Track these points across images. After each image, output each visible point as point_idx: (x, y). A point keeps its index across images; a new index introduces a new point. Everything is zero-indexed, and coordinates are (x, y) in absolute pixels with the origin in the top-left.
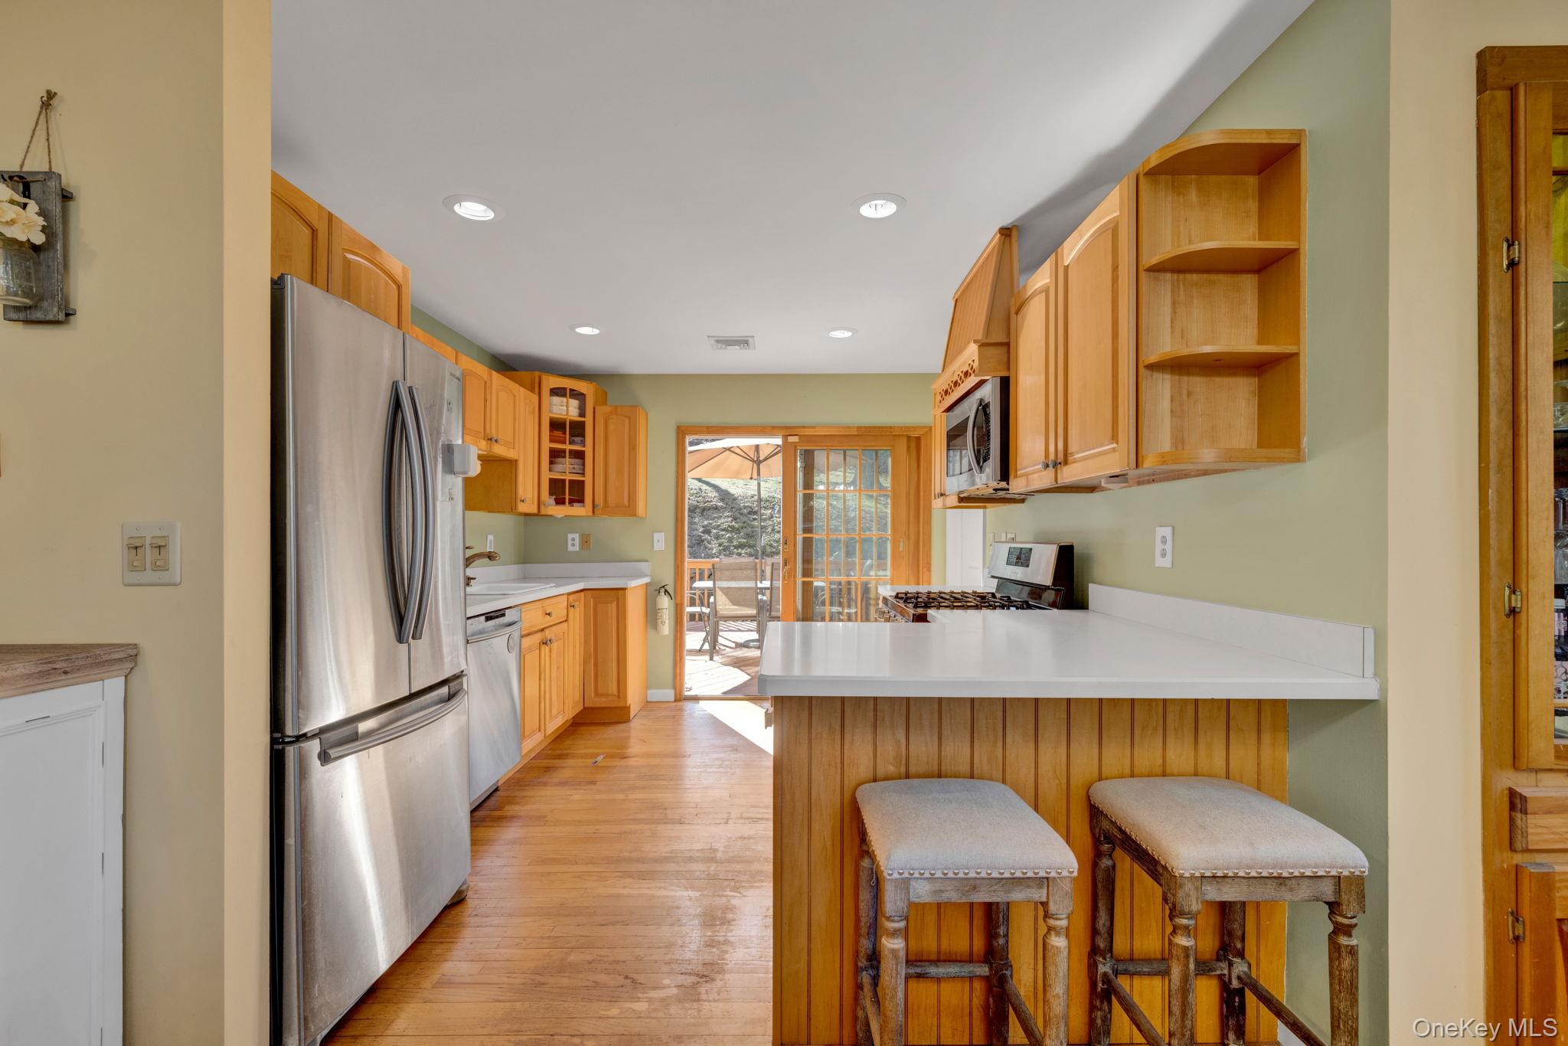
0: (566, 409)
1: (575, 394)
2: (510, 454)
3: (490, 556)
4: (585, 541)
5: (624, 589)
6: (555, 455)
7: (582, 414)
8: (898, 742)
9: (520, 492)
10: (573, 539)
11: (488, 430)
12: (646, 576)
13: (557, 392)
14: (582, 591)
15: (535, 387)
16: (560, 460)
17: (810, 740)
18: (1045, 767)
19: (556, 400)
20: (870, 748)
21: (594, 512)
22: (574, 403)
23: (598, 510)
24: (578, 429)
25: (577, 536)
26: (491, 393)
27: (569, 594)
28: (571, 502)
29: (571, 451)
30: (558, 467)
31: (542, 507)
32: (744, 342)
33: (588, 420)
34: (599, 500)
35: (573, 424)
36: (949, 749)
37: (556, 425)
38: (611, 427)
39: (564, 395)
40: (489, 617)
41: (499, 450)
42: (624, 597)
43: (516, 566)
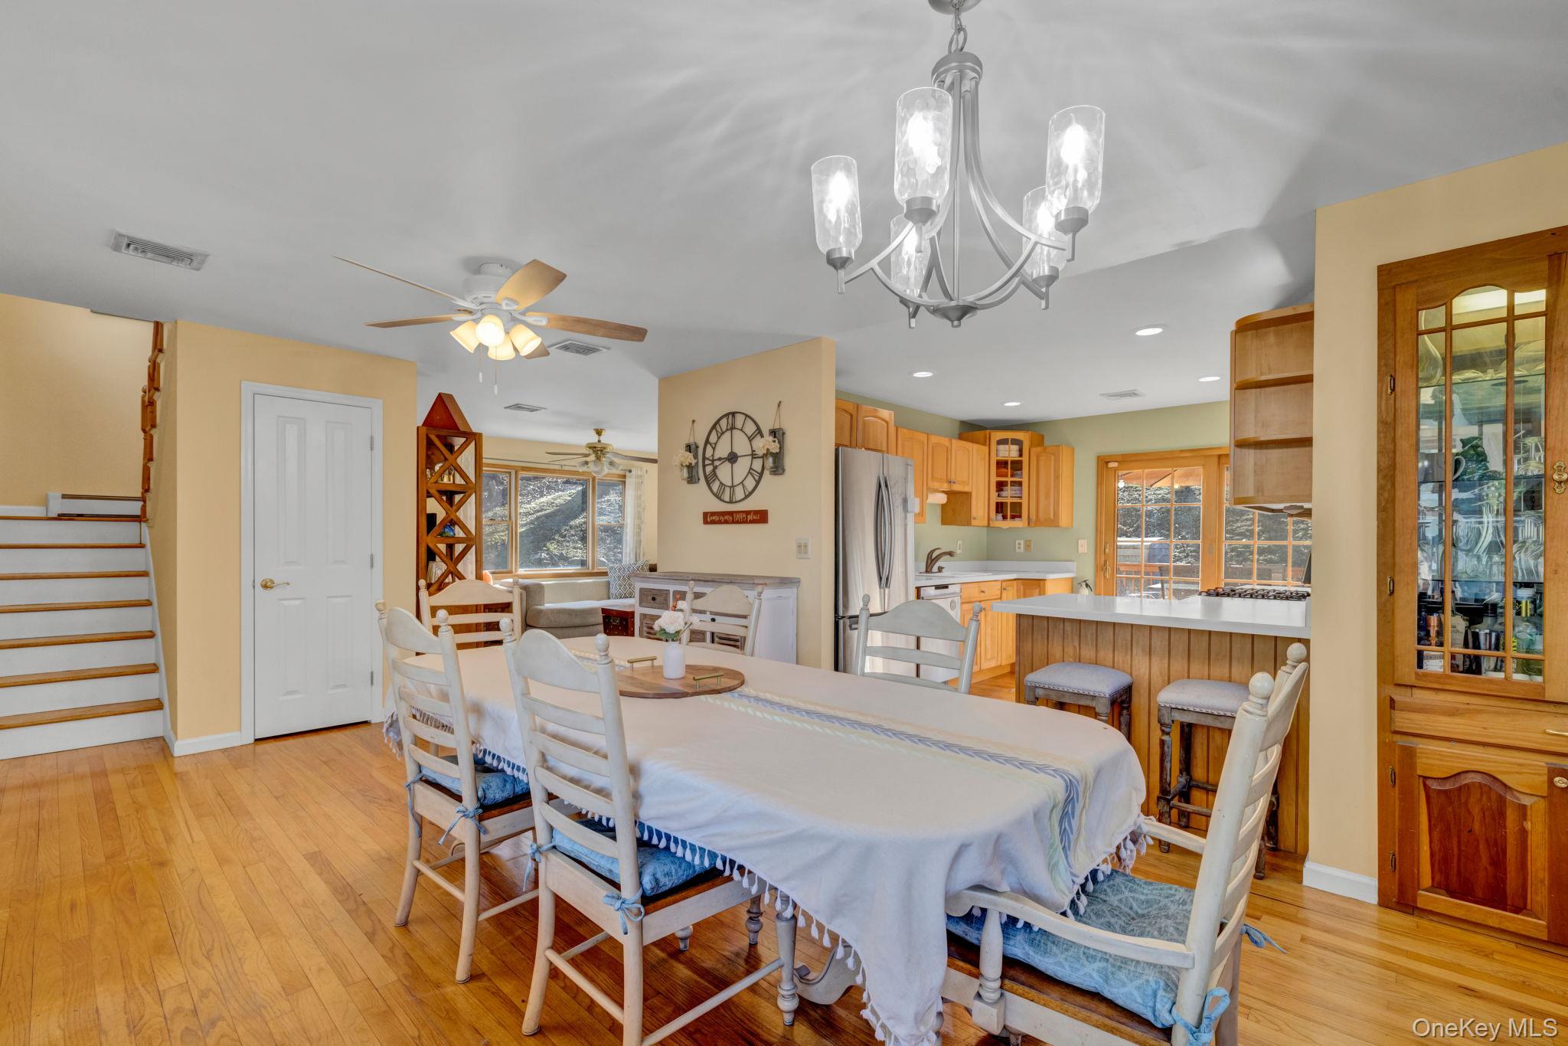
0: (1010, 453)
1: (1015, 442)
2: (966, 489)
3: (951, 554)
4: (1028, 546)
5: (1045, 580)
6: (1000, 486)
7: (1021, 455)
8: (1075, 648)
9: (974, 513)
10: (1019, 544)
11: (949, 477)
12: (1073, 572)
13: (1000, 442)
14: (1015, 579)
15: (986, 442)
16: (1005, 488)
17: (1032, 642)
18: (1155, 669)
19: (1001, 447)
20: (1061, 648)
21: (1029, 524)
22: (1015, 448)
23: (1032, 524)
24: (1017, 466)
25: (1022, 542)
26: (951, 454)
27: (1003, 581)
28: (1013, 517)
29: (1012, 482)
30: (1004, 494)
31: (991, 522)
32: (1133, 394)
33: (1025, 459)
34: (1033, 516)
35: (1013, 462)
36: (1102, 654)
37: (1001, 464)
38: (1042, 463)
39: (1007, 444)
40: (938, 587)
41: (957, 488)
42: (1044, 585)
43: (979, 562)
